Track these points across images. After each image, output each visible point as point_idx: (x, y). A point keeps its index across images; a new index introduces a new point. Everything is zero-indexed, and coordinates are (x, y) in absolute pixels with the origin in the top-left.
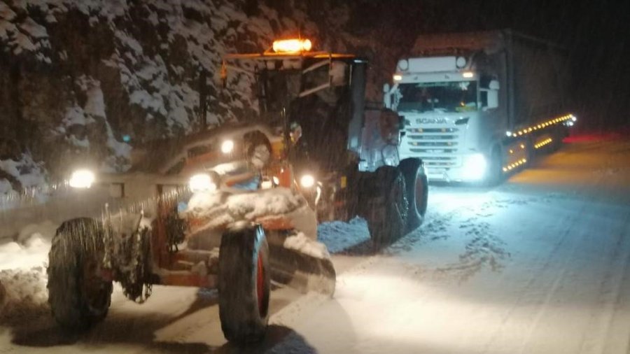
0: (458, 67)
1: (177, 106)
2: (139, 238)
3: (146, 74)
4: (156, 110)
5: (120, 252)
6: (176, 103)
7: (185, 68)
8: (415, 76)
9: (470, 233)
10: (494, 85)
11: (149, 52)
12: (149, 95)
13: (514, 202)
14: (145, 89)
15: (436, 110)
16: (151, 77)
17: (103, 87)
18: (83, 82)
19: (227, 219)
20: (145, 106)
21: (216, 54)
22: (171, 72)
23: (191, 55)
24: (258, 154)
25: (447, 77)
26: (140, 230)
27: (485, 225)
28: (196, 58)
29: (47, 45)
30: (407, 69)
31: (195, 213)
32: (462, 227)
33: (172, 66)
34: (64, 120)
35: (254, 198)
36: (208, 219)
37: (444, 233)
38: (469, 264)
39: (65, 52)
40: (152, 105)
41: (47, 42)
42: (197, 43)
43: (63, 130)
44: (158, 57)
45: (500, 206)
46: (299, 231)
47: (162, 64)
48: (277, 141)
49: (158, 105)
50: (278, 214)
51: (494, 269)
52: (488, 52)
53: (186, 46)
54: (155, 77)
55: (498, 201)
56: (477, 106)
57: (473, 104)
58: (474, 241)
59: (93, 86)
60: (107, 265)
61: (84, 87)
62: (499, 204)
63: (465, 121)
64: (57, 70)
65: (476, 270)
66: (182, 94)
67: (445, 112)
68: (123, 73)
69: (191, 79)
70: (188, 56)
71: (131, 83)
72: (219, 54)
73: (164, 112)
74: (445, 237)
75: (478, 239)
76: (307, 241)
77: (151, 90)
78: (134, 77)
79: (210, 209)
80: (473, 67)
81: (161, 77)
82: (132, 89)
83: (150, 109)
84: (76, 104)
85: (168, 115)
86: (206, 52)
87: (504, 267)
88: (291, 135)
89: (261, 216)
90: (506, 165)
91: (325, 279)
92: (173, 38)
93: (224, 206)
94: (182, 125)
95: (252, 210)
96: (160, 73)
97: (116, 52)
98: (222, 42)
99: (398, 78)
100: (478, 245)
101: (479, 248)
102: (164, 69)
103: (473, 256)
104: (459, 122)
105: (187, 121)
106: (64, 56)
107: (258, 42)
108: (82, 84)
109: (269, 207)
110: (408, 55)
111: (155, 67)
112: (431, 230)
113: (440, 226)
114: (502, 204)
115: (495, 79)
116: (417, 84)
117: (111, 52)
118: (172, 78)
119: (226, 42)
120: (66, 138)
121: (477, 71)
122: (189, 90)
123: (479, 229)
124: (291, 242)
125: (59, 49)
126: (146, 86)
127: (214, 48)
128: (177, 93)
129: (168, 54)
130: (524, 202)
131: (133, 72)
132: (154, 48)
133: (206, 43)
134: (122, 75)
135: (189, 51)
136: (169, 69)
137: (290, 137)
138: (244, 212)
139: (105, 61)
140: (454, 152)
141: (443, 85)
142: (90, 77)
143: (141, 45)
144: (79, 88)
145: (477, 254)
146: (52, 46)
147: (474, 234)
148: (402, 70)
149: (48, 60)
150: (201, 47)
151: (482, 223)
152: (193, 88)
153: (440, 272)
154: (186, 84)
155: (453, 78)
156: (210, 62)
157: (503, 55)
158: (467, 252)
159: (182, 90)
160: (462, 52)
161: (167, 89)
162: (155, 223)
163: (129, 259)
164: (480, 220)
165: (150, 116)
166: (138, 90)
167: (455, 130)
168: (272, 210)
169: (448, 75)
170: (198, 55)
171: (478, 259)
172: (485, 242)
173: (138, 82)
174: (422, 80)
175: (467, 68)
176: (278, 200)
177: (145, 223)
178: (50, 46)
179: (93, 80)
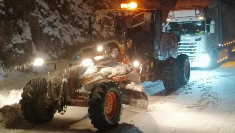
0: (196, 14)
1: (66, 34)
2: (62, 86)
3: (51, 19)
4: (55, 36)
5: (54, 92)
6: (65, 33)
7: (69, 16)
8: (177, 19)
9: (202, 90)
10: (213, 22)
11: (52, 9)
12: (52, 29)
13: (222, 76)
14: (50, 26)
15: (186, 34)
16: (53, 20)
17: (30, 25)
18: (20, 23)
19: (100, 78)
20: (50, 34)
21: (84, 10)
22: (63, 18)
23: (72, 10)
24: (113, 52)
26: (62, 83)
27: (209, 86)
28: (74, 12)
29: (3, 5)
30: (173, 16)
31: (86, 76)
32: (199, 88)
33: (63, 15)
34: (12, 41)
35: (111, 69)
36: (92, 78)
37: (191, 91)
38: (202, 104)
39: (12, 9)
40: (53, 34)
41: (3, 4)
42: (75, 5)
43: (11, 46)
44: (56, 11)
45: (216, 78)
46: (132, 82)
47: (58, 14)
48: (122, 46)
49: (56, 33)
50: (122, 75)
51: (213, 106)
52: (210, 7)
53: (69, 6)
54: (55, 20)
55: (215, 76)
56: (205, 32)
57: (203, 31)
58: (204, 94)
59: (26, 25)
60: (48, 98)
61: (21, 26)
62: (215, 77)
63: (200, 39)
64: (8, 17)
65: (205, 107)
66: (68, 28)
67: (191, 35)
68: (40, 19)
69: (72, 21)
70: (71, 11)
71: (43, 23)
72: (85, 9)
73: (59, 37)
74: (191, 93)
75: (206, 93)
76: (135, 85)
77: (54, 27)
78: (45, 20)
79: (92, 74)
80: (203, 14)
81: (58, 20)
82: (44, 26)
83: (53, 36)
84: (18, 34)
85: (61, 39)
86: (79, 9)
87: (218, 105)
88: (128, 44)
89: (115, 76)
90: (219, 59)
91: (144, 100)
92: (63, 2)
93: (99, 73)
94: (68, 43)
95: (111, 74)
96: (57, 18)
97: (36, 9)
98: (86, 4)
99: (168, 20)
100: (206, 96)
101: (207, 97)
102: (59, 16)
103: (204, 101)
104: (196, 40)
105: (70, 41)
106: (11, 10)
107: (104, 4)
108: (20, 24)
109: (118, 72)
110: (173, 9)
111: (55, 16)
112: (185, 90)
113: (189, 88)
114: (217, 77)
115: (213, 20)
116: (178, 22)
117: (34, 9)
118: (64, 21)
119: (88, 4)
120: (13, 50)
121: (205, 16)
122: (71, 26)
123: (207, 89)
124: (129, 86)
125: (9, 7)
126: (51, 24)
127: (83, 6)
128: (66, 28)
129: (61, 10)
130: (227, 76)
131: (44, 18)
132: (54, 7)
133: (79, 4)
134: (39, 19)
135: (71, 8)
136: (61, 16)
137: (127, 45)
138: (107, 74)
139: (31, 13)
140: (195, 54)
141: (189, 23)
142: (24, 20)
143: (48, 5)
144: (19, 26)
145: (206, 100)
146: (5, 6)
147: (204, 91)
148: (170, 16)
149: (4, 13)
150: (77, 6)
151: (208, 86)
152: (73, 26)
153: (189, 108)
154: (70, 24)
155: (194, 19)
156: (81, 13)
157: (217, 9)
158: (201, 99)
159: (68, 26)
160: (198, 7)
161: (60, 26)
162: (68, 80)
163: (58, 95)
164: (207, 84)
165: (53, 39)
166: (47, 27)
167: (195, 43)
168: (119, 73)
169: (191, 18)
170: (75, 10)
171: (206, 102)
172: (209, 94)
173: (47, 23)
174: (180, 20)
175: (201, 15)
176: (122, 69)
177: (64, 80)
178: (4, 6)
179: (25, 22)
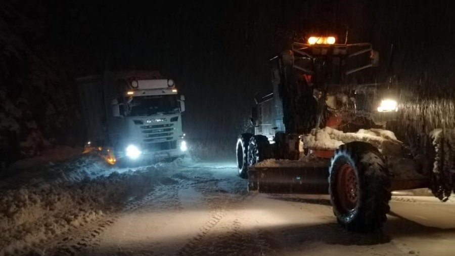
0: (169, 86)
8: (143, 91)
10: (182, 98)
25: (163, 92)
30: (137, 87)
63: (176, 119)
80: (177, 86)
99: (130, 93)
104: (172, 120)
110: (138, 78)
140: (171, 139)
148: (133, 88)
155: (167, 93)
167: (172, 125)
169: (164, 90)
174: (148, 94)
175: (174, 86)
